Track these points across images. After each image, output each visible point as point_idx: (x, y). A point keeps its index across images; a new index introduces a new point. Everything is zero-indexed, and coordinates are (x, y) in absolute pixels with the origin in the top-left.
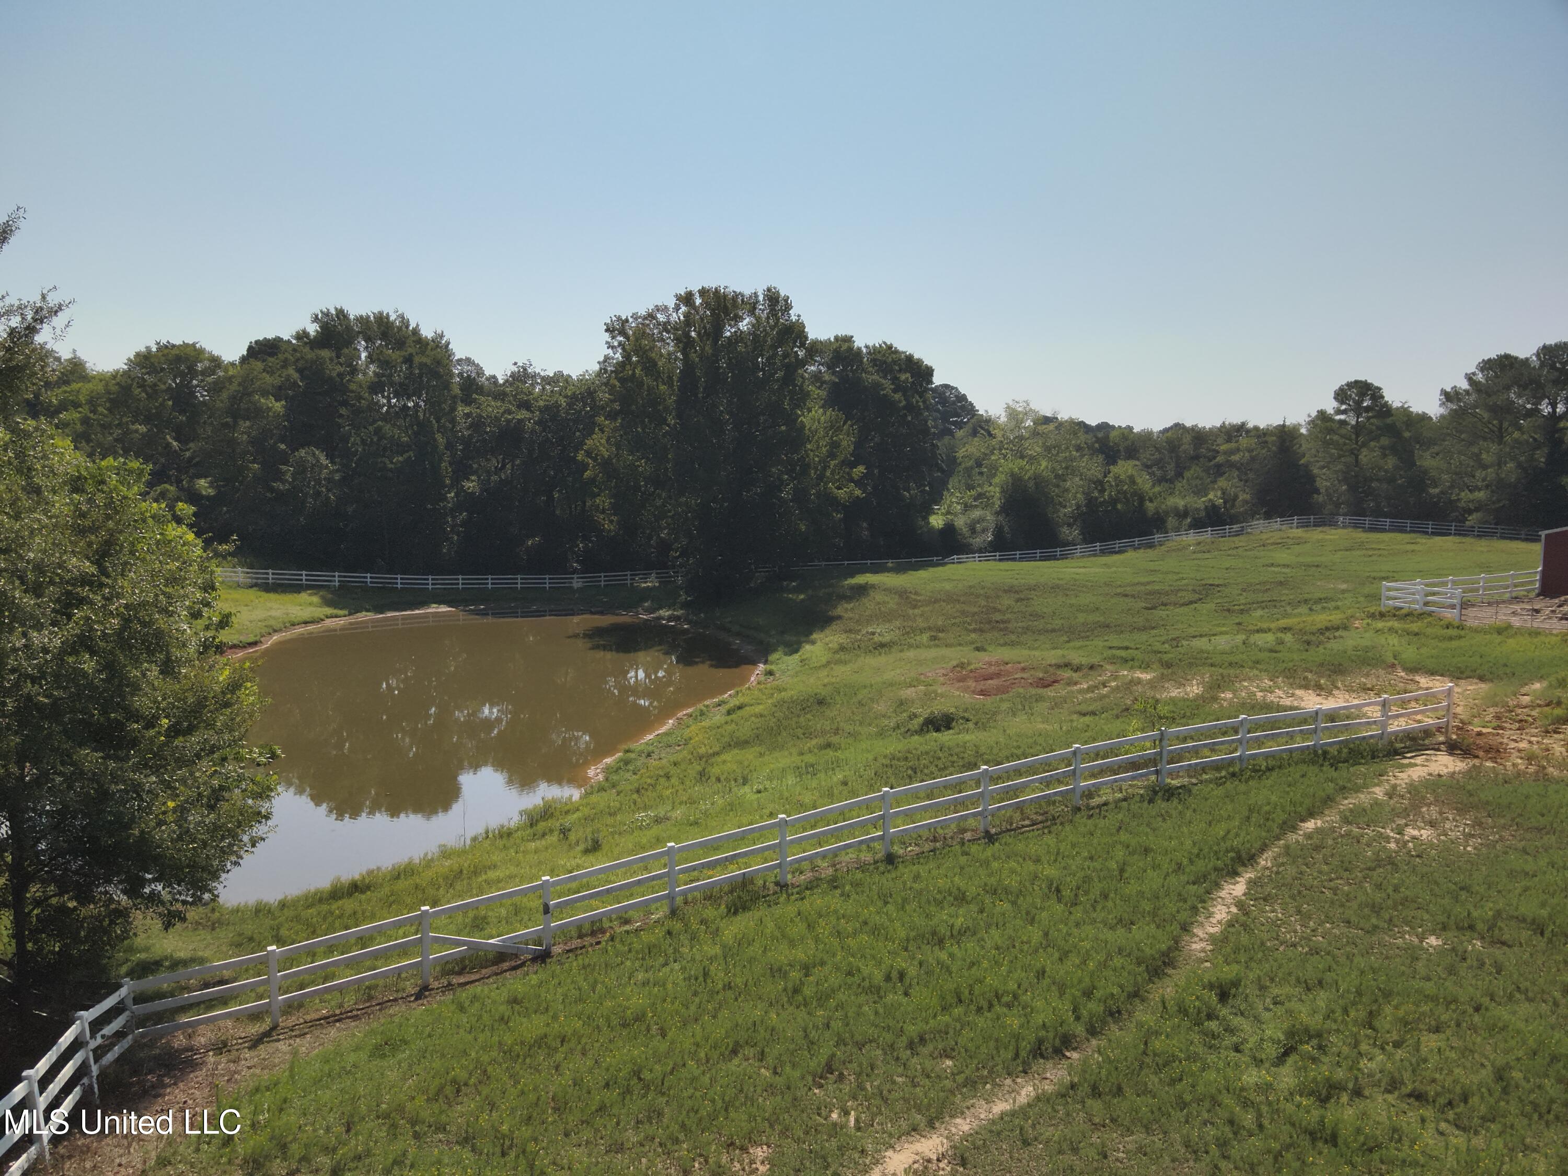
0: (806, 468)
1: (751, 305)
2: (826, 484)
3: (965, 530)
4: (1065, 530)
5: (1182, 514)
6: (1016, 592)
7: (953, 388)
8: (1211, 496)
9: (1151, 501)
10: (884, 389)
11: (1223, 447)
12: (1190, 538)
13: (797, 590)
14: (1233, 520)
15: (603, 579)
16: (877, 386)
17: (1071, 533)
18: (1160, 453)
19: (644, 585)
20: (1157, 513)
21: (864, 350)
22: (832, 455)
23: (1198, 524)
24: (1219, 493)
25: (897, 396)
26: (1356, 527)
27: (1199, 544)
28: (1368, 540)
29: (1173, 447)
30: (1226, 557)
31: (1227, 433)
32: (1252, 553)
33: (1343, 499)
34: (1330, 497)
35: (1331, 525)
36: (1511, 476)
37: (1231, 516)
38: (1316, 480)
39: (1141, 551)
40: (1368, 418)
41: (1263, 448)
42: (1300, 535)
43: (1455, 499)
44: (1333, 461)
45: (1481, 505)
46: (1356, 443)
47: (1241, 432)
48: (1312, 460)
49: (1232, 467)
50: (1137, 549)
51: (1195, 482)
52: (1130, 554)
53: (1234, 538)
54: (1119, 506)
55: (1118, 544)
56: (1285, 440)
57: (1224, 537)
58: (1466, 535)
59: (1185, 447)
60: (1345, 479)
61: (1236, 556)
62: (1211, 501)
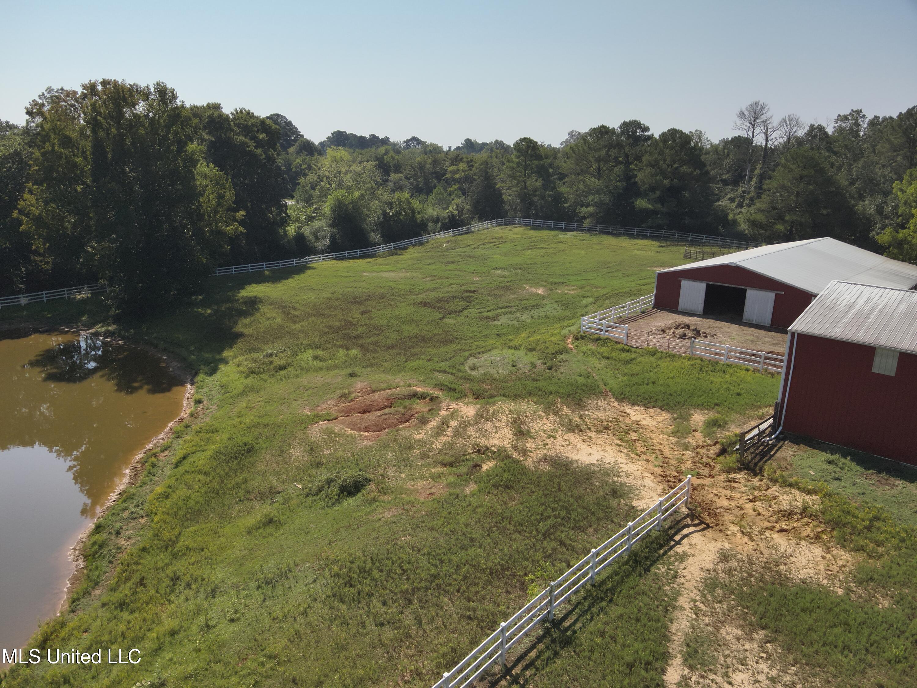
0: (201, 217)
1: (146, 95)
2: (217, 223)
3: (311, 237)
4: (372, 235)
5: (436, 220)
6: (360, 303)
7: (282, 116)
8: (450, 209)
9: (419, 213)
10: (248, 147)
11: (450, 169)
12: (442, 236)
13: (204, 304)
14: (463, 224)
15: (44, 296)
16: (243, 144)
17: (375, 237)
18: (414, 170)
19: (79, 297)
20: (422, 220)
21: (231, 117)
22: (219, 204)
23: (445, 228)
24: (455, 207)
25: (259, 151)
26: (526, 225)
27: (448, 242)
28: (537, 238)
29: (421, 166)
30: (468, 259)
31: (451, 159)
32: (480, 252)
33: (518, 208)
34: (511, 206)
35: (513, 224)
36: (606, 199)
37: (462, 221)
38: (504, 197)
39: (417, 247)
40: (532, 161)
41: (471, 170)
42: (501, 235)
43: (577, 211)
44: (513, 186)
45: (591, 215)
46: (525, 175)
47: (458, 159)
48: (503, 185)
49: (455, 181)
50: (414, 245)
51: (439, 196)
52: (411, 250)
53: (466, 236)
54: (402, 217)
55: (403, 243)
56: (488, 172)
57: (459, 235)
58: (582, 230)
59: (428, 166)
60: (519, 196)
61: (473, 257)
62: (451, 212)
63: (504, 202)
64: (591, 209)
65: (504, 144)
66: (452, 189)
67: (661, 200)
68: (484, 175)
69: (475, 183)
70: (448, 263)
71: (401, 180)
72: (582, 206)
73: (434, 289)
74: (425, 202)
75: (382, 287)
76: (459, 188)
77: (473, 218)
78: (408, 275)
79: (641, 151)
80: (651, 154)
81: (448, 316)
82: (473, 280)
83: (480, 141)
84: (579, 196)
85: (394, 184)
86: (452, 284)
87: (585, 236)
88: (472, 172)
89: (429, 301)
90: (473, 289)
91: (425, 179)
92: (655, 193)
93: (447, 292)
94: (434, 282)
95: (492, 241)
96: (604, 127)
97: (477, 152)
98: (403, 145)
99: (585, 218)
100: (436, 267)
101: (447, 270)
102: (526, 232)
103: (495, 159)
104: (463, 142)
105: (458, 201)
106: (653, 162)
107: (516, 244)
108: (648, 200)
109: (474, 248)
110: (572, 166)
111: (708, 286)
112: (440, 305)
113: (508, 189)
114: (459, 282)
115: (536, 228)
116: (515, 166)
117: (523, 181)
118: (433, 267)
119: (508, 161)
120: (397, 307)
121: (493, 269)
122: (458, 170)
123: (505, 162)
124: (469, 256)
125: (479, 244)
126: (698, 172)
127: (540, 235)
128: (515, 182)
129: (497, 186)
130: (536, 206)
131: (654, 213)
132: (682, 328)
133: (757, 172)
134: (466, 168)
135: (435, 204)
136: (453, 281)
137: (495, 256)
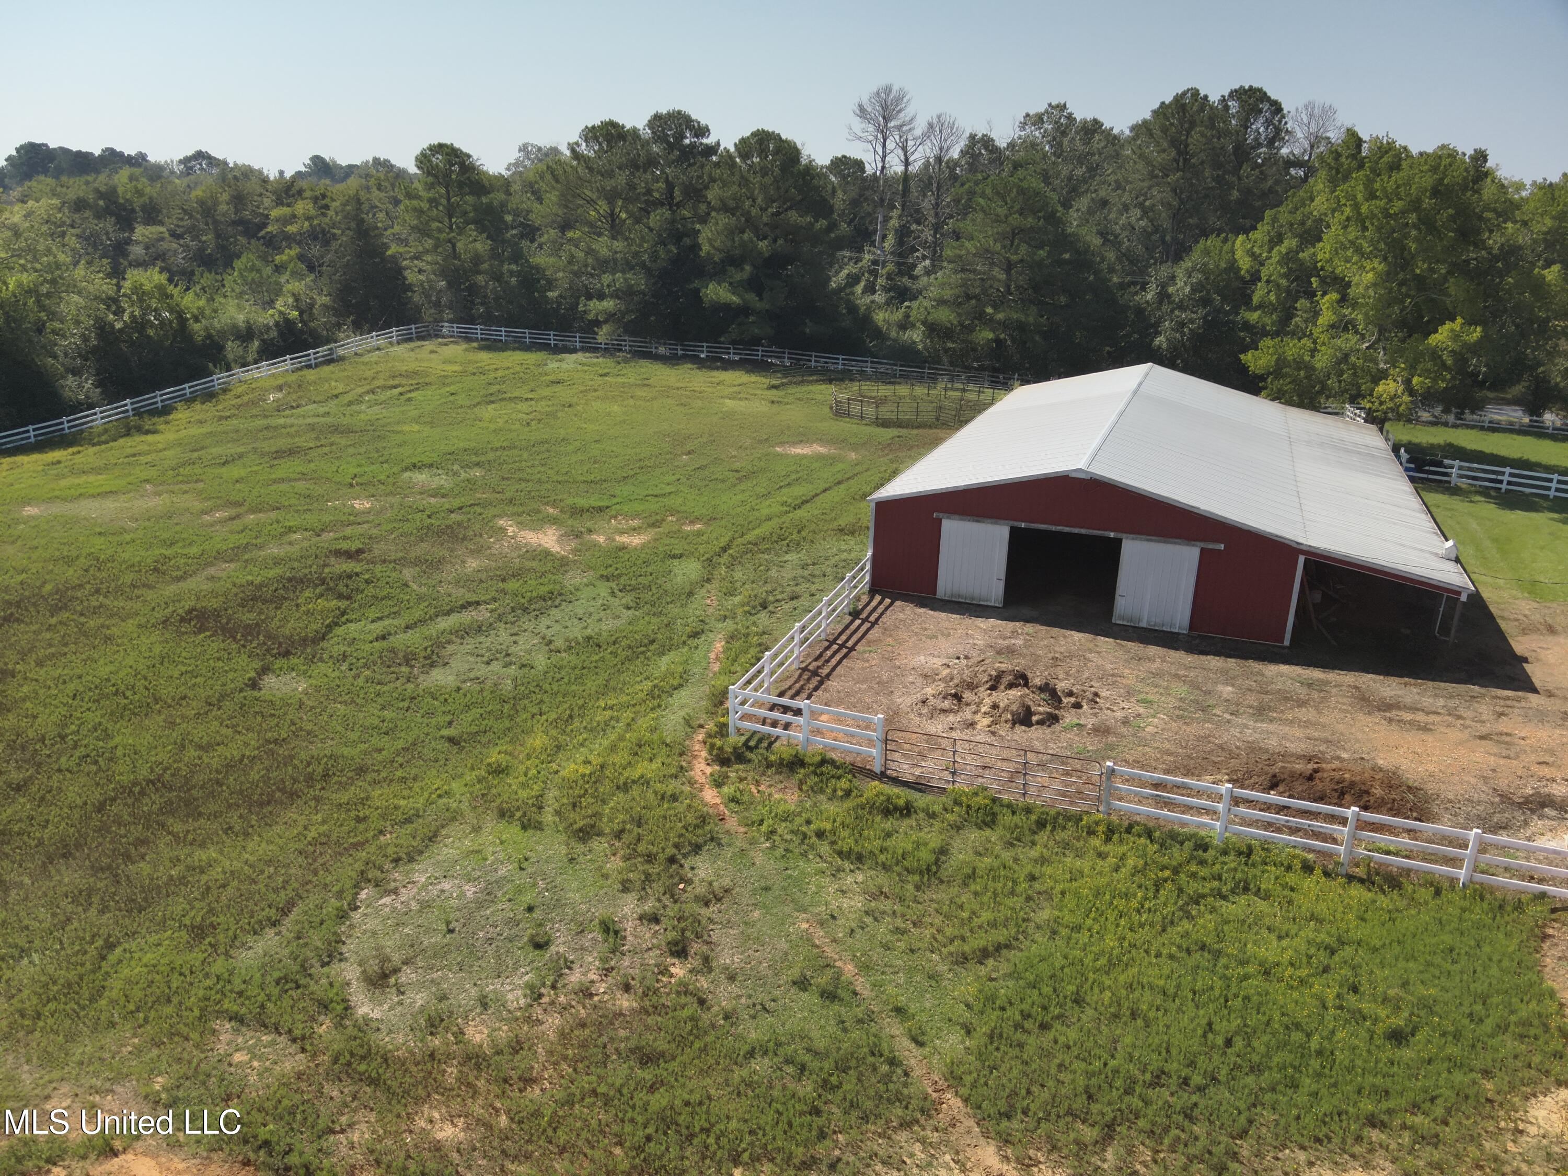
4: (71, 381)
5: (246, 335)
8: (279, 304)
9: (197, 320)
11: (275, 213)
12: (265, 374)
14: (316, 341)
17: (79, 386)
18: (191, 217)
20: (209, 336)
23: (271, 352)
24: (291, 301)
26: (468, 340)
27: (280, 388)
28: (500, 373)
29: (207, 209)
30: (336, 438)
31: (274, 192)
32: (367, 413)
33: (444, 300)
34: (428, 296)
35: (437, 336)
36: (639, 281)
37: (313, 333)
38: (407, 273)
39: (198, 406)
40: (463, 195)
41: (324, 215)
42: (413, 366)
43: (581, 308)
44: (427, 252)
45: (610, 317)
46: (451, 228)
47: (293, 191)
48: (401, 250)
49: (289, 239)
50: (190, 401)
51: (250, 276)
52: (181, 415)
53: (327, 369)
54: (151, 332)
55: (159, 397)
56: (363, 221)
57: (309, 367)
58: (595, 350)
59: (223, 208)
60: (443, 273)
61: (349, 431)
62: (281, 312)
63: (410, 287)
64: (608, 304)
65: (392, 166)
66: (284, 258)
67: (754, 285)
68: (353, 225)
69: (334, 245)
70: (279, 454)
71: (163, 239)
72: (589, 297)
73: (235, 554)
74: (212, 292)
75: (69, 561)
76: (301, 258)
77: (339, 325)
78: (157, 503)
79: (699, 177)
80: (725, 184)
81: (278, 663)
82: (354, 513)
83: (343, 161)
84: (577, 274)
85: (147, 248)
86: (290, 530)
87: (602, 362)
88: (327, 220)
89: (215, 604)
90: (354, 546)
91: (218, 236)
92: (742, 269)
93: (277, 562)
94: (237, 525)
95: (391, 382)
96: (612, 124)
97: (335, 180)
98: (178, 169)
99: (597, 323)
100: (243, 473)
101: (275, 481)
102: (472, 356)
103: (376, 193)
104: (308, 162)
105: (297, 286)
106: (732, 204)
107: (452, 389)
108: (731, 284)
109: (350, 403)
110: (555, 209)
111: (1014, 532)
112: (249, 617)
113: (417, 257)
114: (312, 519)
115: (492, 345)
116: (425, 206)
117: (450, 241)
118: (236, 471)
119: (409, 196)
120: (108, 639)
121: (407, 469)
122: (294, 216)
123: (401, 197)
124: (336, 429)
125: (360, 390)
126: (822, 223)
127: (507, 364)
128: (428, 244)
129: (389, 253)
130: (485, 297)
131: (744, 310)
132: (1011, 686)
133: (894, 223)
134: (313, 212)
135: (242, 293)
136: (293, 521)
137: (406, 428)
